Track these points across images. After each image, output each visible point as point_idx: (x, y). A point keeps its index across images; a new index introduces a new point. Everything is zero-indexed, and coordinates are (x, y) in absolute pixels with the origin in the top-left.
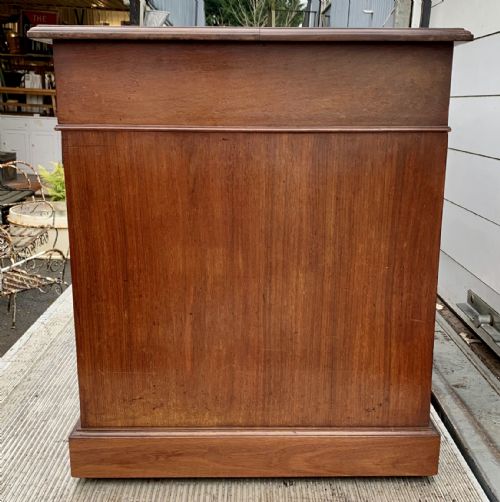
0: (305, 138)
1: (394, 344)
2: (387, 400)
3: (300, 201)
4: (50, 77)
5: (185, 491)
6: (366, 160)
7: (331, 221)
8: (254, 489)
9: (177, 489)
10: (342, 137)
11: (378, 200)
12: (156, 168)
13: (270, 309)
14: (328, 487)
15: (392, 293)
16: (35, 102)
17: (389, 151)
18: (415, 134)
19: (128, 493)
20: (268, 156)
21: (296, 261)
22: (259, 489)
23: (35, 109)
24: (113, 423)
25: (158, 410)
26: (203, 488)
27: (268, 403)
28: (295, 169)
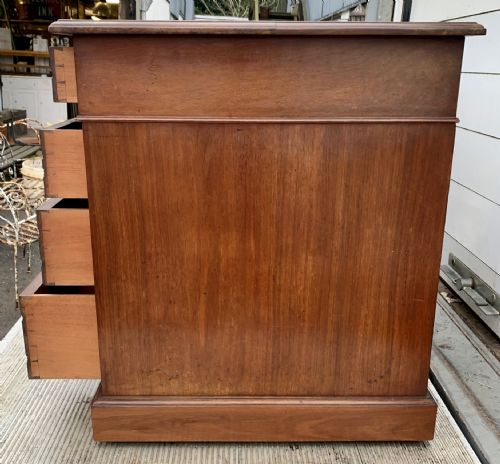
0: (318, 129)
1: (396, 322)
2: (388, 372)
3: (311, 189)
4: (55, 40)
5: (199, 455)
6: (376, 149)
7: (340, 206)
8: (263, 454)
9: (191, 453)
10: (353, 127)
11: (387, 187)
12: (172, 157)
13: (279, 290)
14: (331, 451)
15: (397, 275)
16: (42, 64)
17: (399, 141)
18: (424, 126)
19: (146, 456)
20: (280, 146)
21: (305, 245)
22: (268, 452)
23: (43, 70)
24: (131, 392)
25: (173, 380)
26: (215, 451)
27: (277, 375)
28: (306, 157)
